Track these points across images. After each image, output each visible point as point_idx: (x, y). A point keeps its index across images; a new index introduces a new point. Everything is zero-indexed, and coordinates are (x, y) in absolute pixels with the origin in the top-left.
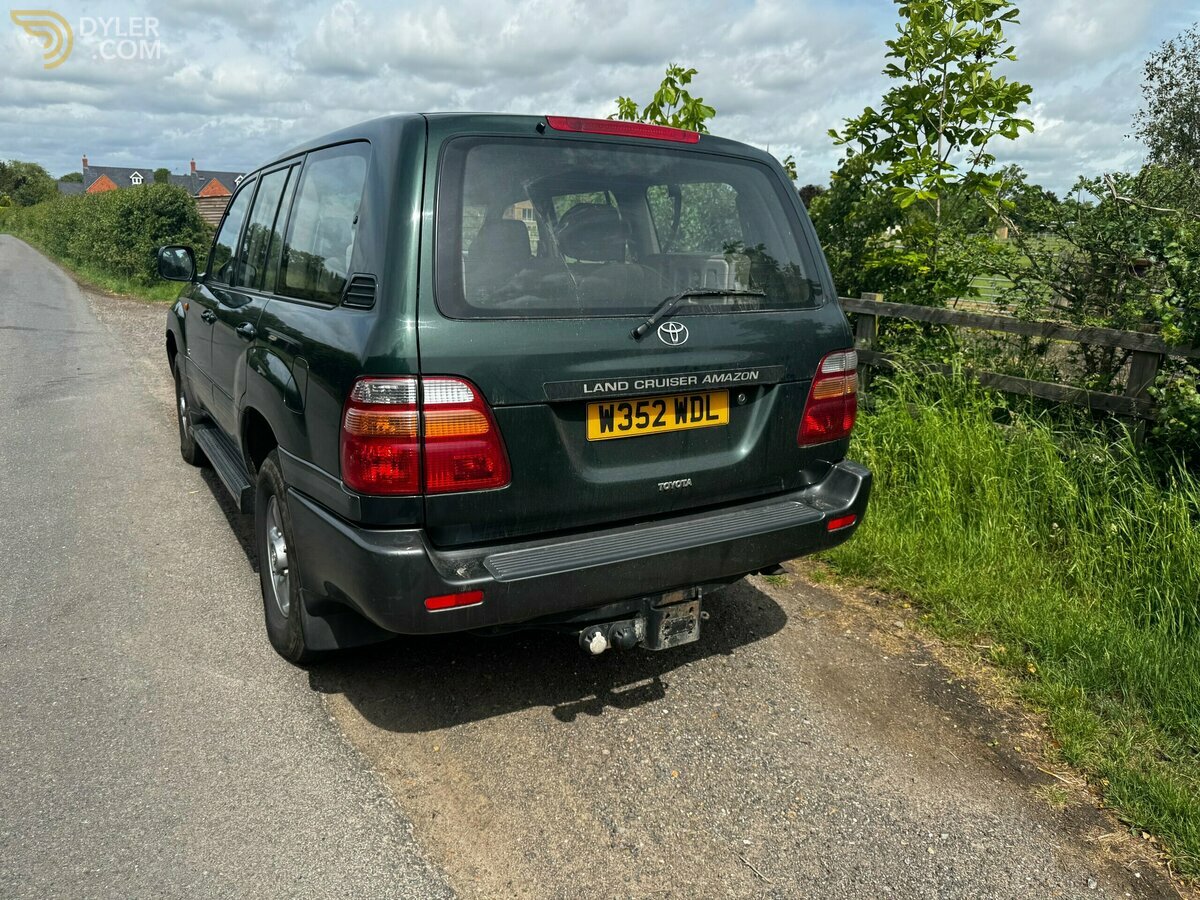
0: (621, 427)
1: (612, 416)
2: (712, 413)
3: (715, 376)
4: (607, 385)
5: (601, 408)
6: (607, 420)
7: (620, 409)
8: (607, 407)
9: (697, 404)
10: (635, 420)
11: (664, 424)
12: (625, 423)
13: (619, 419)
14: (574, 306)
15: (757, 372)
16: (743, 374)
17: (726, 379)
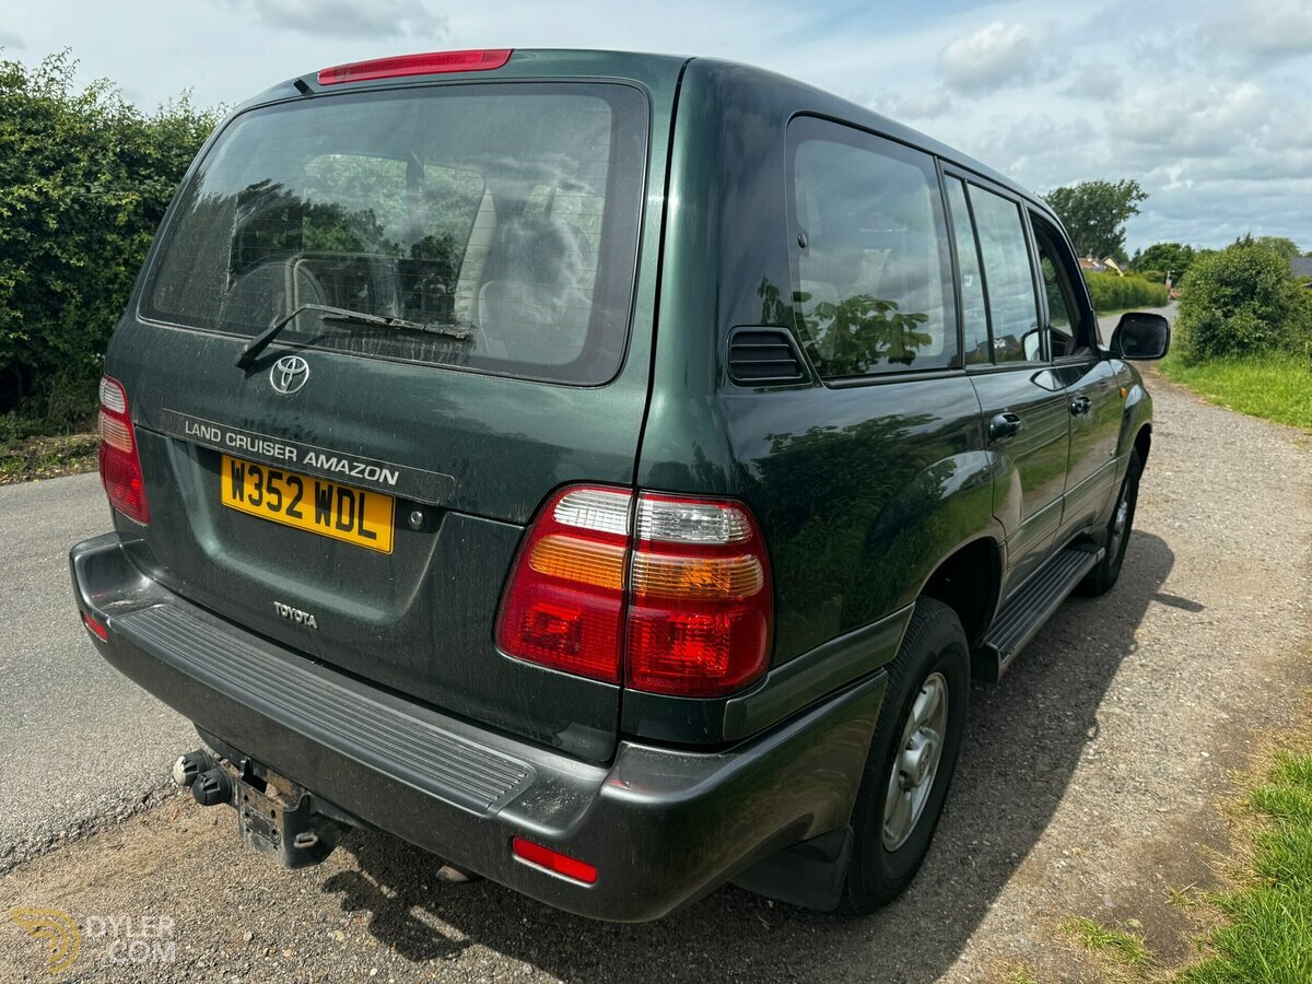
0: (250, 498)
1: (244, 481)
2: (366, 526)
3: (322, 457)
4: (202, 428)
5: (233, 464)
6: (238, 483)
7: (251, 472)
8: (238, 465)
10: (266, 496)
11: (299, 515)
12: (256, 495)
13: (250, 488)
15: (397, 474)
16: (369, 468)
17: (339, 468)
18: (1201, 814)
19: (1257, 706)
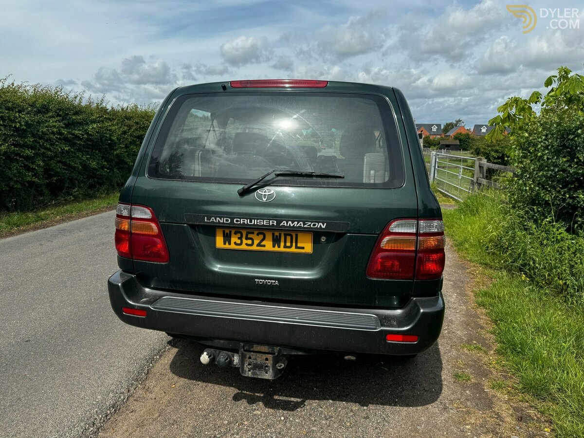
0: (235, 243)
1: (230, 237)
2: (299, 245)
3: (290, 222)
4: (218, 219)
5: (224, 232)
6: (227, 238)
7: (235, 233)
8: (227, 231)
9: (289, 238)
10: (245, 241)
11: (264, 246)
12: (239, 242)
13: (235, 239)
14: (210, 176)
15: (325, 224)
16: (312, 224)
17: (299, 225)
18: (467, 310)
19: (457, 279)
